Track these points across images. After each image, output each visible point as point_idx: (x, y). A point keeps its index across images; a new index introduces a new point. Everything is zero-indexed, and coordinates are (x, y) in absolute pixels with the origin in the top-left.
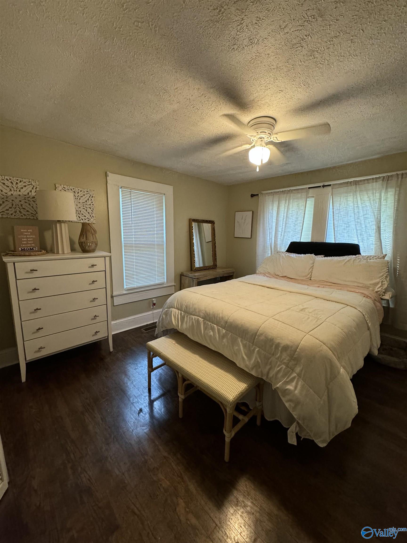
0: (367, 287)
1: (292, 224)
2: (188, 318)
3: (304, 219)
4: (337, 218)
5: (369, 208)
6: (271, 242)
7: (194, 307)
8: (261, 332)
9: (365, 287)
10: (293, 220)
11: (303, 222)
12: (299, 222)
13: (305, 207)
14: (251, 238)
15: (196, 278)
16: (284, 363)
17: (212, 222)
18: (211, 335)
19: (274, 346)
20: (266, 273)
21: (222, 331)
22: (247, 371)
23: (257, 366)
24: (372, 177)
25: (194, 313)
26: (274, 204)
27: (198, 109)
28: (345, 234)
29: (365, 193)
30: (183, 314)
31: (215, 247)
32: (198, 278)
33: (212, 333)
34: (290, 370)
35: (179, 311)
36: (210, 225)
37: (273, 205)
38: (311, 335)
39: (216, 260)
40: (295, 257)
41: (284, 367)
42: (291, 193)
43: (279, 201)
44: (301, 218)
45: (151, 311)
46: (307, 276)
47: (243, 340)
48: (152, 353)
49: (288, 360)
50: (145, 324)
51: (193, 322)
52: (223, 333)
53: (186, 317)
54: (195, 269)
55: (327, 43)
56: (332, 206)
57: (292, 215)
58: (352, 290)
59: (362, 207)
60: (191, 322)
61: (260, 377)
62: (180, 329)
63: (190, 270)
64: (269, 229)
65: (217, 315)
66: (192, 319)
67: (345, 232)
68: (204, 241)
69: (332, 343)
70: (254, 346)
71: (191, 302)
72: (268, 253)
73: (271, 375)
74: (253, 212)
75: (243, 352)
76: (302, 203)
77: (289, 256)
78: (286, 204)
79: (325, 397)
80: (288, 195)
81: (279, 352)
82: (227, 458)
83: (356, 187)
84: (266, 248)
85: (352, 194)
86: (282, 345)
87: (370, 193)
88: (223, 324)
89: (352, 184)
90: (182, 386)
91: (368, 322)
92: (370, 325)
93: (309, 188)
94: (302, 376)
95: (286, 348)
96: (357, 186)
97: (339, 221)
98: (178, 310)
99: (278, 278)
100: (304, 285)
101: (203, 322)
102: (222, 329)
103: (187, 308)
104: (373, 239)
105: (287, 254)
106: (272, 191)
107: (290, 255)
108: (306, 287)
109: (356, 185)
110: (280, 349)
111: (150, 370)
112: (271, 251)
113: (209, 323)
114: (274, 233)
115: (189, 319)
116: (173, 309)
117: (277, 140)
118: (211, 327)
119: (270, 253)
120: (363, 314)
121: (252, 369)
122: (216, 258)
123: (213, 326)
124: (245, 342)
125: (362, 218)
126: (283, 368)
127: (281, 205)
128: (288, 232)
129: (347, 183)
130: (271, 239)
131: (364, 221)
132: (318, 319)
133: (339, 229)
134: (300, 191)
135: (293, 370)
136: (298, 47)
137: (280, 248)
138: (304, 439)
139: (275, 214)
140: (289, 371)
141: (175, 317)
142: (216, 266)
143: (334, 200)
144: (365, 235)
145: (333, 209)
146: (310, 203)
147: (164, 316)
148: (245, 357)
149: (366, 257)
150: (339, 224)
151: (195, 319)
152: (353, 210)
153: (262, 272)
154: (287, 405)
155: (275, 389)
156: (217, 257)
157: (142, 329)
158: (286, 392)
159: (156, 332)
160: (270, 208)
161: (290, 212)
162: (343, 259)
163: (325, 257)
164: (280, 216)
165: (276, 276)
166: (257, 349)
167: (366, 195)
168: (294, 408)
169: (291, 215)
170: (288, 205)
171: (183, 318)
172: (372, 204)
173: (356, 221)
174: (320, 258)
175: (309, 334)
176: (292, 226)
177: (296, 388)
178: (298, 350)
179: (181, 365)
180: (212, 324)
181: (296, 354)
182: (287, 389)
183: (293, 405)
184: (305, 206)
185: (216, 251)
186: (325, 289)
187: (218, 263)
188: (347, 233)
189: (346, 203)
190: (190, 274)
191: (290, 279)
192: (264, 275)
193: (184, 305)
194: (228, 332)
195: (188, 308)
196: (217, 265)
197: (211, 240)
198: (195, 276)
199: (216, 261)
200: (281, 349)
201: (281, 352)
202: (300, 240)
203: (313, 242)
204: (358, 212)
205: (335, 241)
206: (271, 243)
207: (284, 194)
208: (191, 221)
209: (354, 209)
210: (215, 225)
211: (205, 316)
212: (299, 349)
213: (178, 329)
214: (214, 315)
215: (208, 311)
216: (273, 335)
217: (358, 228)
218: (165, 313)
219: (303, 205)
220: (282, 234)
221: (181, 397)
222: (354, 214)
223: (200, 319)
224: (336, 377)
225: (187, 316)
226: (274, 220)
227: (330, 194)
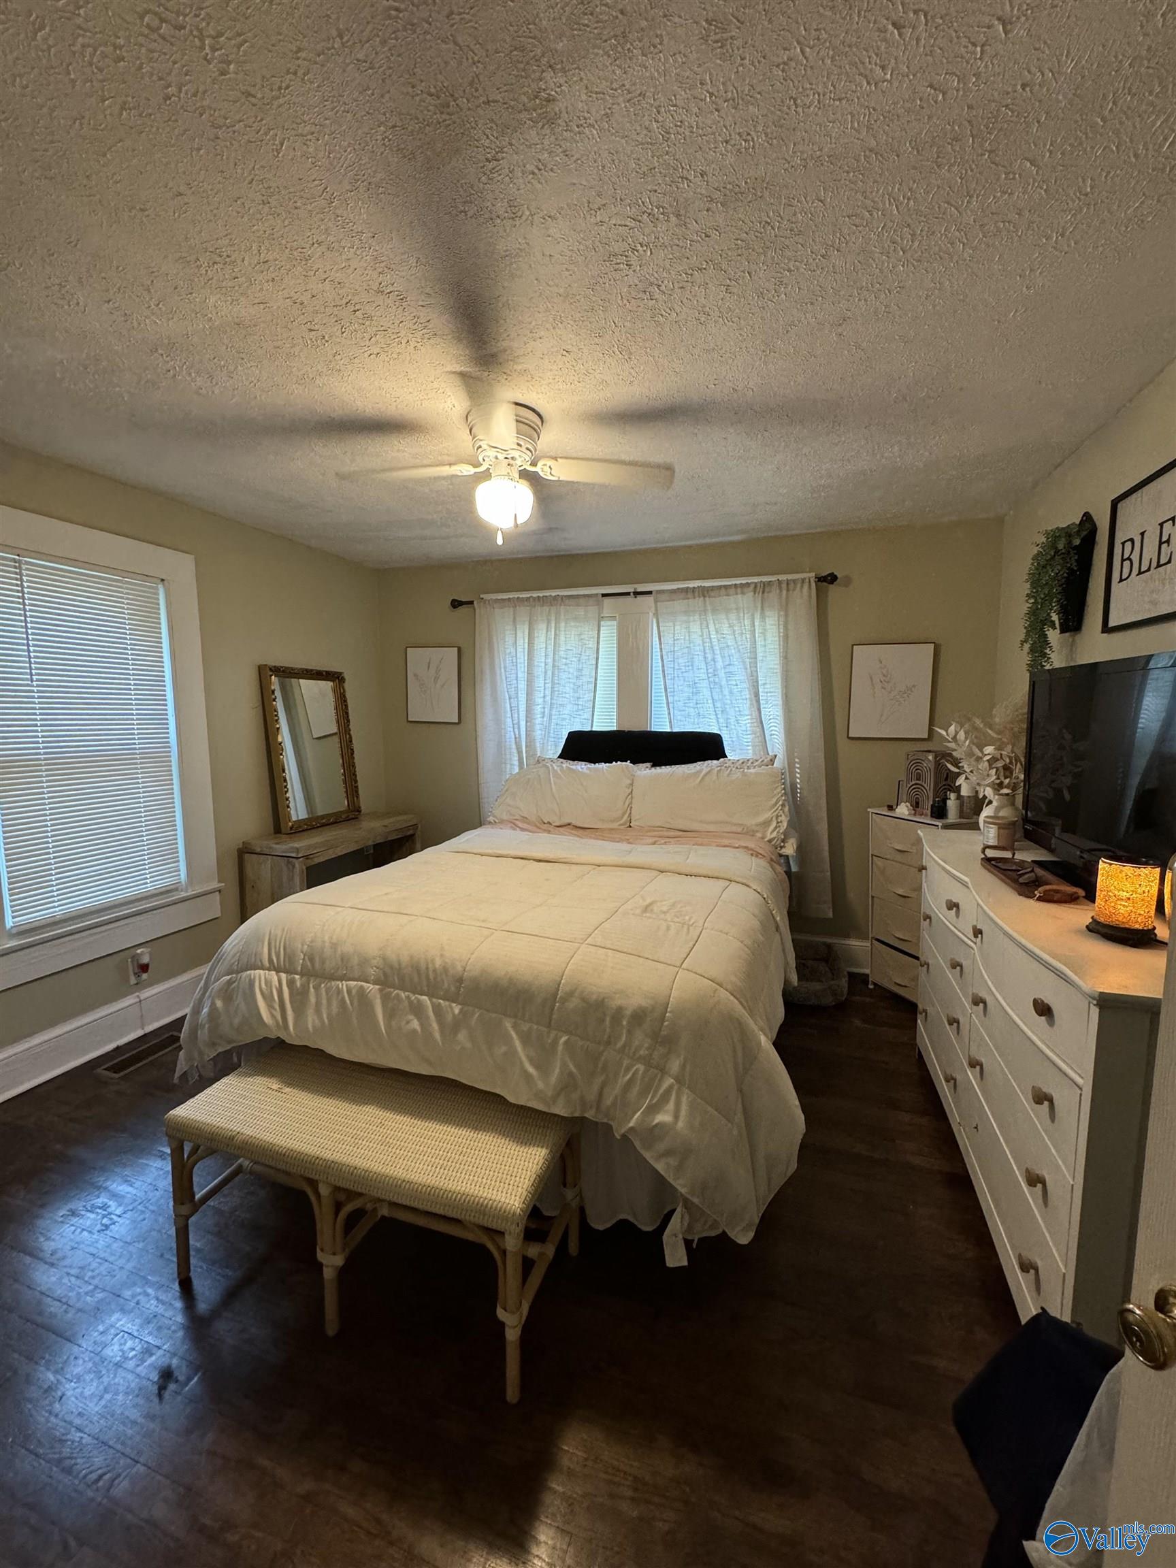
0: (750, 833)
1: (568, 685)
2: (323, 991)
3: (596, 673)
4: (671, 671)
5: (733, 651)
6: (517, 733)
7: (339, 952)
8: (567, 989)
9: (746, 833)
10: (570, 676)
11: (596, 679)
12: (585, 679)
13: (598, 643)
14: (459, 723)
15: (300, 856)
16: (640, 1059)
17: (335, 677)
18: (415, 1031)
19: (608, 1019)
20: (517, 820)
21: (449, 1010)
22: (540, 1107)
23: (567, 1085)
24: (734, 583)
25: (340, 973)
26: (518, 632)
27: (327, 338)
28: (692, 710)
29: (723, 616)
30: (298, 984)
31: (352, 754)
32: (307, 857)
33: (415, 1024)
34: (656, 1071)
35: (283, 976)
36: (327, 686)
37: (516, 634)
38: (688, 970)
39: (357, 792)
40: (588, 772)
41: (641, 1067)
42: (561, 605)
43: (530, 624)
44: (588, 671)
45: (133, 993)
46: (622, 817)
47: (519, 1022)
48: (187, 1148)
49: (648, 1049)
50: (110, 1047)
51: (343, 1001)
52: (454, 1014)
53: (312, 990)
54: (291, 828)
55: (681, 275)
56: (657, 639)
57: (568, 662)
58: (726, 842)
59: (720, 649)
60: (335, 1004)
61: (577, 1114)
62: (292, 1035)
63: (272, 831)
64: (510, 698)
65: (427, 965)
66: (339, 991)
67: (691, 705)
68: (306, 736)
69: (733, 979)
70: (553, 1034)
71: (326, 938)
72: (511, 765)
73: (608, 1101)
74: (459, 650)
75: (524, 1059)
76: (588, 631)
77: (572, 769)
78: (549, 633)
79: (739, 1117)
80: (553, 609)
81: (625, 1031)
82: (512, 1393)
83: (705, 601)
84: (505, 750)
85: (697, 617)
86: (628, 1012)
87: (733, 616)
88: (453, 989)
89: (696, 594)
90: (335, 1223)
91: (774, 912)
92: (778, 919)
93: (604, 595)
94: (687, 1082)
95: (639, 1017)
96: (707, 599)
97: (676, 678)
98: (278, 971)
99: (552, 830)
100: (618, 842)
101: (378, 996)
102: (447, 1003)
103: (312, 960)
104: (747, 721)
105: (564, 766)
106: (511, 597)
107: (574, 767)
108: (625, 846)
109: (704, 596)
110: (625, 1023)
111: (185, 1210)
112: (519, 756)
113: (403, 995)
114: (523, 707)
115: (327, 994)
116: (257, 971)
117: (548, 474)
118: (411, 1003)
119: (516, 763)
120: (762, 896)
121: (554, 1099)
122: (357, 787)
123: (419, 1000)
124: (525, 1027)
125: (722, 674)
126: (640, 1072)
127: (536, 635)
128: (560, 705)
129: (686, 590)
130: (516, 726)
131: (727, 681)
132: (689, 926)
133: (676, 698)
134: (581, 601)
135: (663, 1071)
136: (620, 264)
137: (543, 748)
138: (700, 1240)
139: (522, 658)
140: (656, 1076)
141: (268, 998)
142: (359, 811)
143: (661, 629)
144: (732, 712)
145: (661, 649)
146: (609, 632)
147: (219, 1004)
148: (531, 1070)
149: (740, 762)
150: (676, 686)
151: (349, 992)
152: (703, 654)
153: (505, 817)
154: (660, 1167)
155: (624, 1136)
156: (360, 784)
157: (100, 1071)
158: (653, 1134)
159: (182, 1065)
160: (509, 639)
161: (562, 653)
162: (693, 771)
163: (653, 766)
164: (536, 663)
165: (544, 826)
166: (564, 1039)
167: (725, 621)
168: (679, 1168)
169: (564, 660)
170: (555, 635)
171: (299, 997)
172: (740, 643)
173: (710, 679)
174: (644, 771)
175: (684, 969)
176: (568, 689)
177: (676, 1117)
178: (667, 1015)
179: (327, 1155)
180: (411, 995)
181: (667, 1026)
182: (656, 1125)
183: (673, 1161)
184: (596, 640)
185: (354, 766)
186: (670, 848)
187: (365, 802)
188: (694, 708)
189: (687, 638)
190: (277, 844)
191: (581, 831)
192: (511, 827)
193: (299, 951)
194: (471, 1008)
195: (317, 959)
196: (360, 807)
197: (335, 730)
198: (297, 850)
199: (358, 797)
200: (629, 1023)
201: (629, 1032)
202: (592, 727)
203: (624, 731)
204: (714, 660)
205: (671, 727)
206: (517, 736)
207: (543, 606)
208: (264, 673)
209: (705, 653)
210: (346, 685)
211: (385, 974)
212: (670, 1012)
213: (283, 1036)
214: (416, 968)
215: (392, 957)
216: (600, 990)
217: (716, 697)
218: (220, 990)
219: (593, 637)
220: (544, 713)
221: (331, 1261)
222: (706, 663)
223: (369, 987)
224: (756, 1058)
225: (317, 988)
226: (522, 675)
227: (651, 614)
